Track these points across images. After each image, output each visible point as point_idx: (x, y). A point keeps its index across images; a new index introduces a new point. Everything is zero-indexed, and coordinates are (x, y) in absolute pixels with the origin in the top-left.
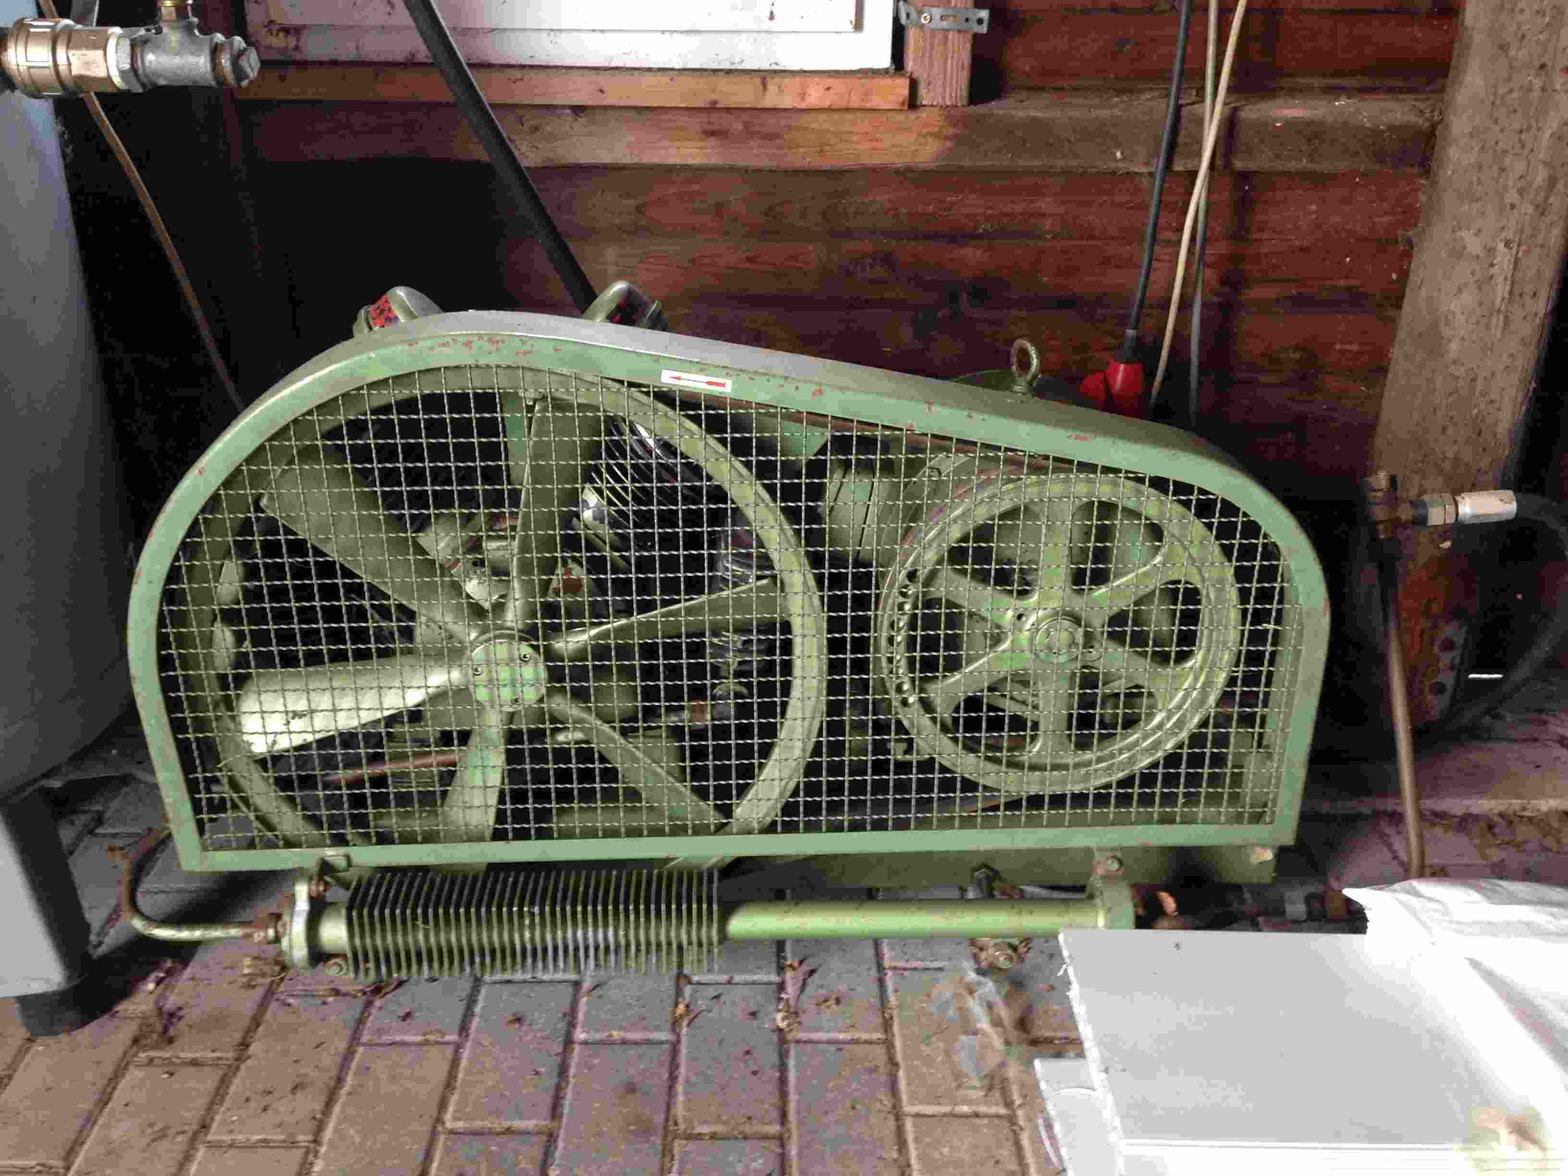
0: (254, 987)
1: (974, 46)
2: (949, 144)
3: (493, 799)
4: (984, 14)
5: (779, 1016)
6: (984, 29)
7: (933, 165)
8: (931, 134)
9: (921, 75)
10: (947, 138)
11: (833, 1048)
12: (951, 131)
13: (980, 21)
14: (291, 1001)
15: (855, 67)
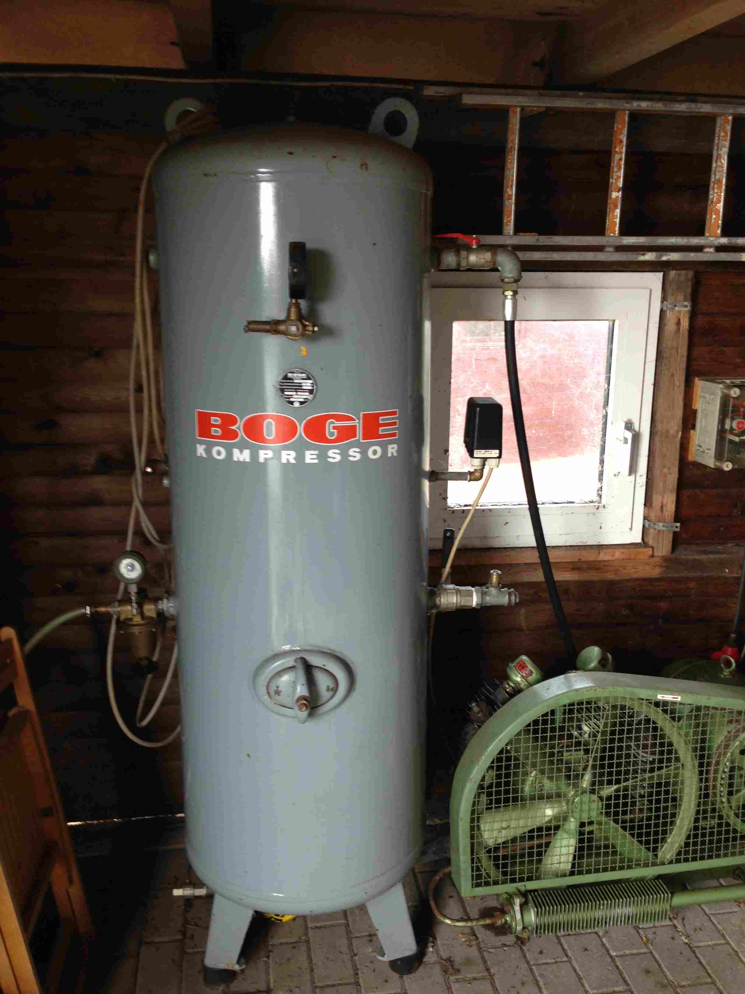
0: (472, 946)
1: (673, 535)
2: (664, 569)
3: (571, 858)
4: (678, 524)
5: (683, 938)
6: (678, 530)
7: (658, 576)
8: (658, 566)
9: (655, 545)
10: (663, 567)
11: (710, 949)
12: (664, 565)
13: (677, 527)
14: (490, 950)
15: (628, 542)
